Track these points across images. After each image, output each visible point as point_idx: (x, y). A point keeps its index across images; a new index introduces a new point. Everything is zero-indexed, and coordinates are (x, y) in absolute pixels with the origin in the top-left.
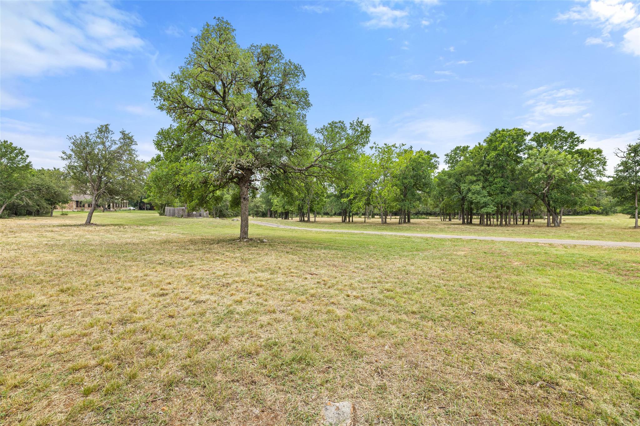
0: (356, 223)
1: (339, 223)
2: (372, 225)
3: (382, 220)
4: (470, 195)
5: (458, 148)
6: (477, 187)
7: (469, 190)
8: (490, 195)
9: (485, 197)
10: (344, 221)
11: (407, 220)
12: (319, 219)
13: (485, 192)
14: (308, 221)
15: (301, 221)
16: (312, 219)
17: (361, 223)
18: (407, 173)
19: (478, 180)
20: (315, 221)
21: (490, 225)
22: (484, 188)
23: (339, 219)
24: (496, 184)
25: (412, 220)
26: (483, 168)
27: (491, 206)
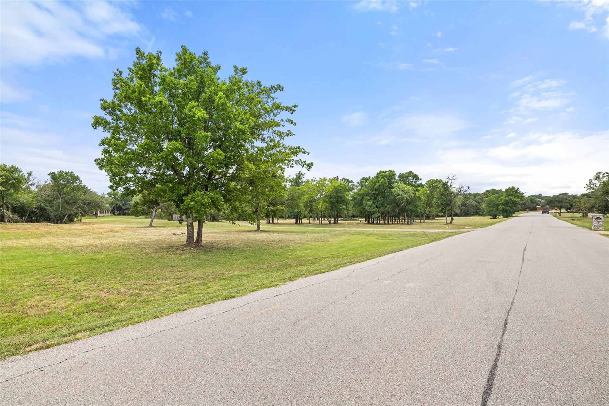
0: (304, 224)
1: (293, 224)
2: (313, 225)
3: (320, 222)
4: (366, 207)
5: (363, 178)
6: (370, 203)
7: (366, 204)
8: (377, 207)
9: (374, 208)
10: (296, 223)
11: (336, 221)
12: (279, 221)
13: (374, 206)
14: (273, 223)
15: (268, 223)
16: (275, 222)
17: (307, 224)
18: (332, 195)
19: (371, 199)
20: (277, 223)
21: (379, 224)
22: (373, 203)
23: (293, 221)
24: (380, 201)
25: (339, 222)
26: (373, 192)
27: (377, 214)
